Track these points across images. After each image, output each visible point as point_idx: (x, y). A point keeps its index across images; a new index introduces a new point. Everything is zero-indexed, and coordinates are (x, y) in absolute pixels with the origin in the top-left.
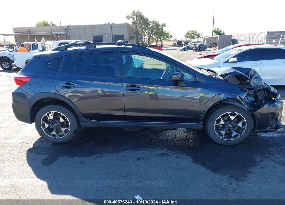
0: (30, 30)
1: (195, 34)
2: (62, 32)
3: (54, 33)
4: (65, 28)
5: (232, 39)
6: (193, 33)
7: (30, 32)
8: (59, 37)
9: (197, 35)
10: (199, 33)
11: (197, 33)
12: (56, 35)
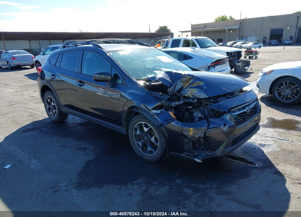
0: (205, 26)
2: (236, 27)
3: (226, 28)
4: (240, 22)
7: (205, 28)
8: (232, 32)
12: (228, 30)
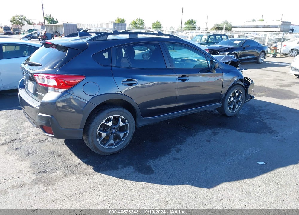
1: (24, 20)
5: (77, 28)
6: (21, 19)
9: (27, 22)
10: (28, 19)
11: (25, 19)
